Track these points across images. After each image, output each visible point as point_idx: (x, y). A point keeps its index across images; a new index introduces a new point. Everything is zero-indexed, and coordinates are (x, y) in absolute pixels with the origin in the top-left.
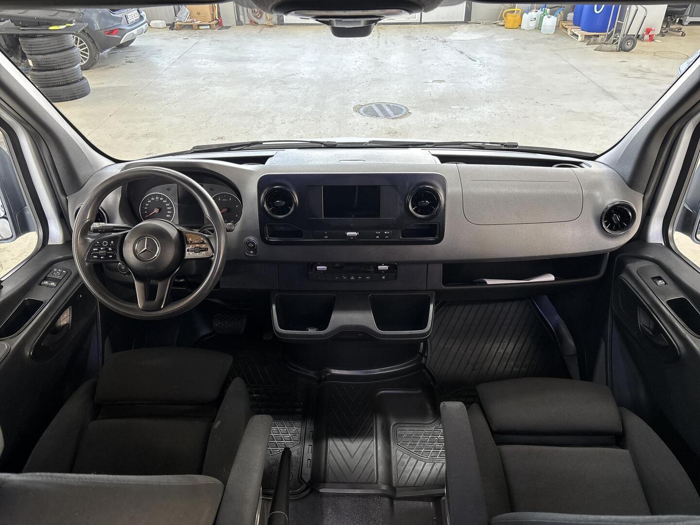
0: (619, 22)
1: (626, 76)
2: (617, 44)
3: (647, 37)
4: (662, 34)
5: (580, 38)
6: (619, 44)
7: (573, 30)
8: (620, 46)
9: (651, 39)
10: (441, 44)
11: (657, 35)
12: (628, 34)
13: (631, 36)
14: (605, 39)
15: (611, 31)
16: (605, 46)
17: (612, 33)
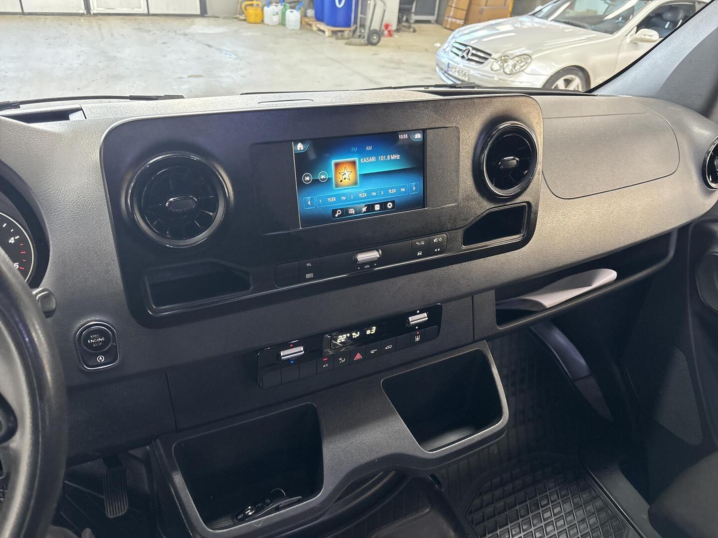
0: (362, 16)
1: (384, 67)
2: (364, 38)
3: (386, 32)
4: (398, 30)
5: (327, 34)
6: (366, 38)
7: (318, 25)
8: (368, 40)
9: (390, 34)
10: (182, 37)
11: (394, 31)
12: (372, 29)
13: (375, 30)
14: (351, 34)
15: (355, 26)
16: (353, 40)
17: (356, 28)
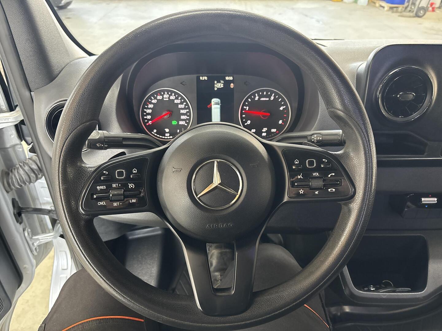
1: (426, 33)
2: (413, 12)
3: (430, 9)
4: (439, 8)
5: (386, 9)
6: (415, 12)
7: (380, 3)
8: (416, 14)
9: (433, 10)
10: (291, 10)
11: (437, 8)
12: (420, 6)
13: (423, 7)
14: (404, 9)
15: (408, 4)
16: (405, 14)
17: (408, 6)
